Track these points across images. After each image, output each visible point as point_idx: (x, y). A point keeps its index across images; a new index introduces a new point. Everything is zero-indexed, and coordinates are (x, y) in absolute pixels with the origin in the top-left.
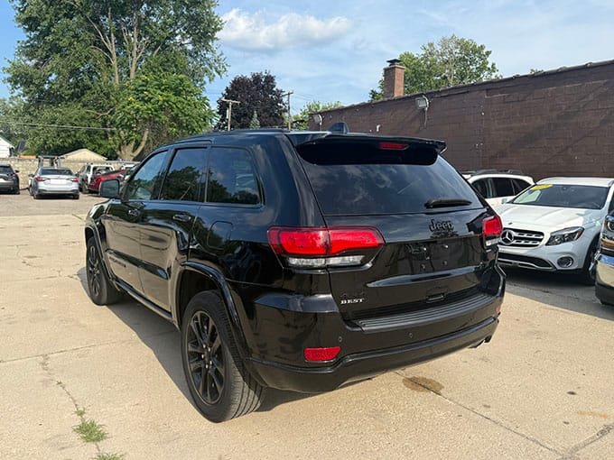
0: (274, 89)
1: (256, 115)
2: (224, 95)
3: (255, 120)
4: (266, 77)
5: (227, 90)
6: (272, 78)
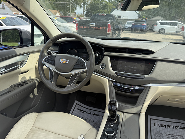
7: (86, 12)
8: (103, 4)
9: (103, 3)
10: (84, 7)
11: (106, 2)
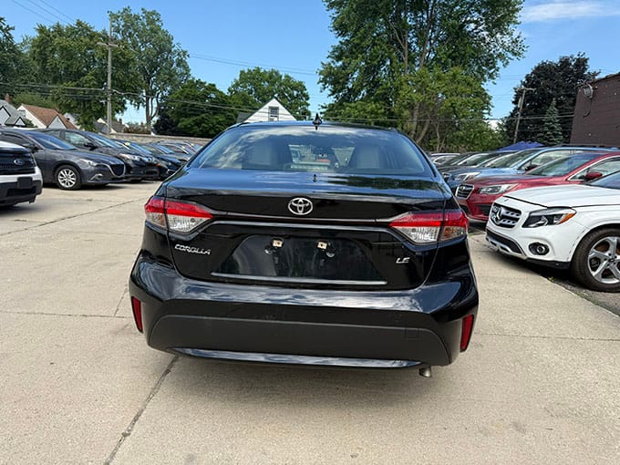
0: (586, 73)
1: (554, 102)
2: (524, 84)
3: (553, 108)
4: (578, 59)
5: (528, 78)
6: (586, 60)
7: (156, 119)
8: (211, 98)
9: (213, 96)
10: (150, 105)
11: (221, 93)
